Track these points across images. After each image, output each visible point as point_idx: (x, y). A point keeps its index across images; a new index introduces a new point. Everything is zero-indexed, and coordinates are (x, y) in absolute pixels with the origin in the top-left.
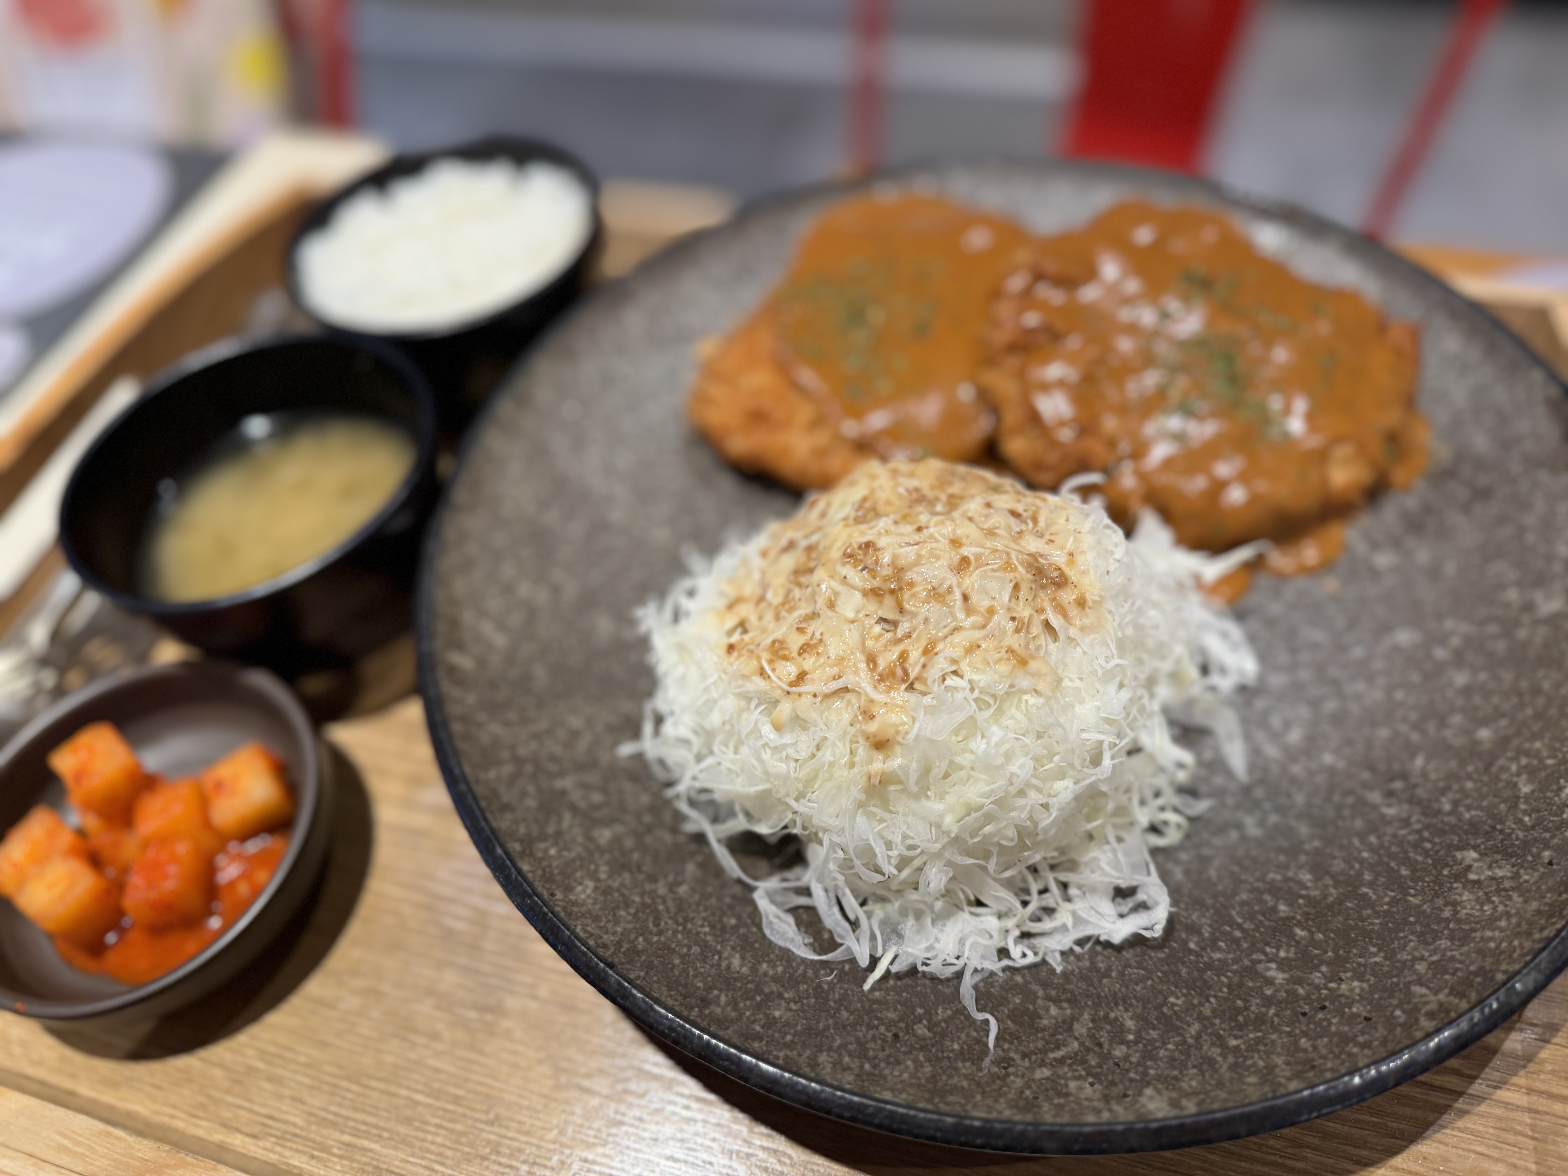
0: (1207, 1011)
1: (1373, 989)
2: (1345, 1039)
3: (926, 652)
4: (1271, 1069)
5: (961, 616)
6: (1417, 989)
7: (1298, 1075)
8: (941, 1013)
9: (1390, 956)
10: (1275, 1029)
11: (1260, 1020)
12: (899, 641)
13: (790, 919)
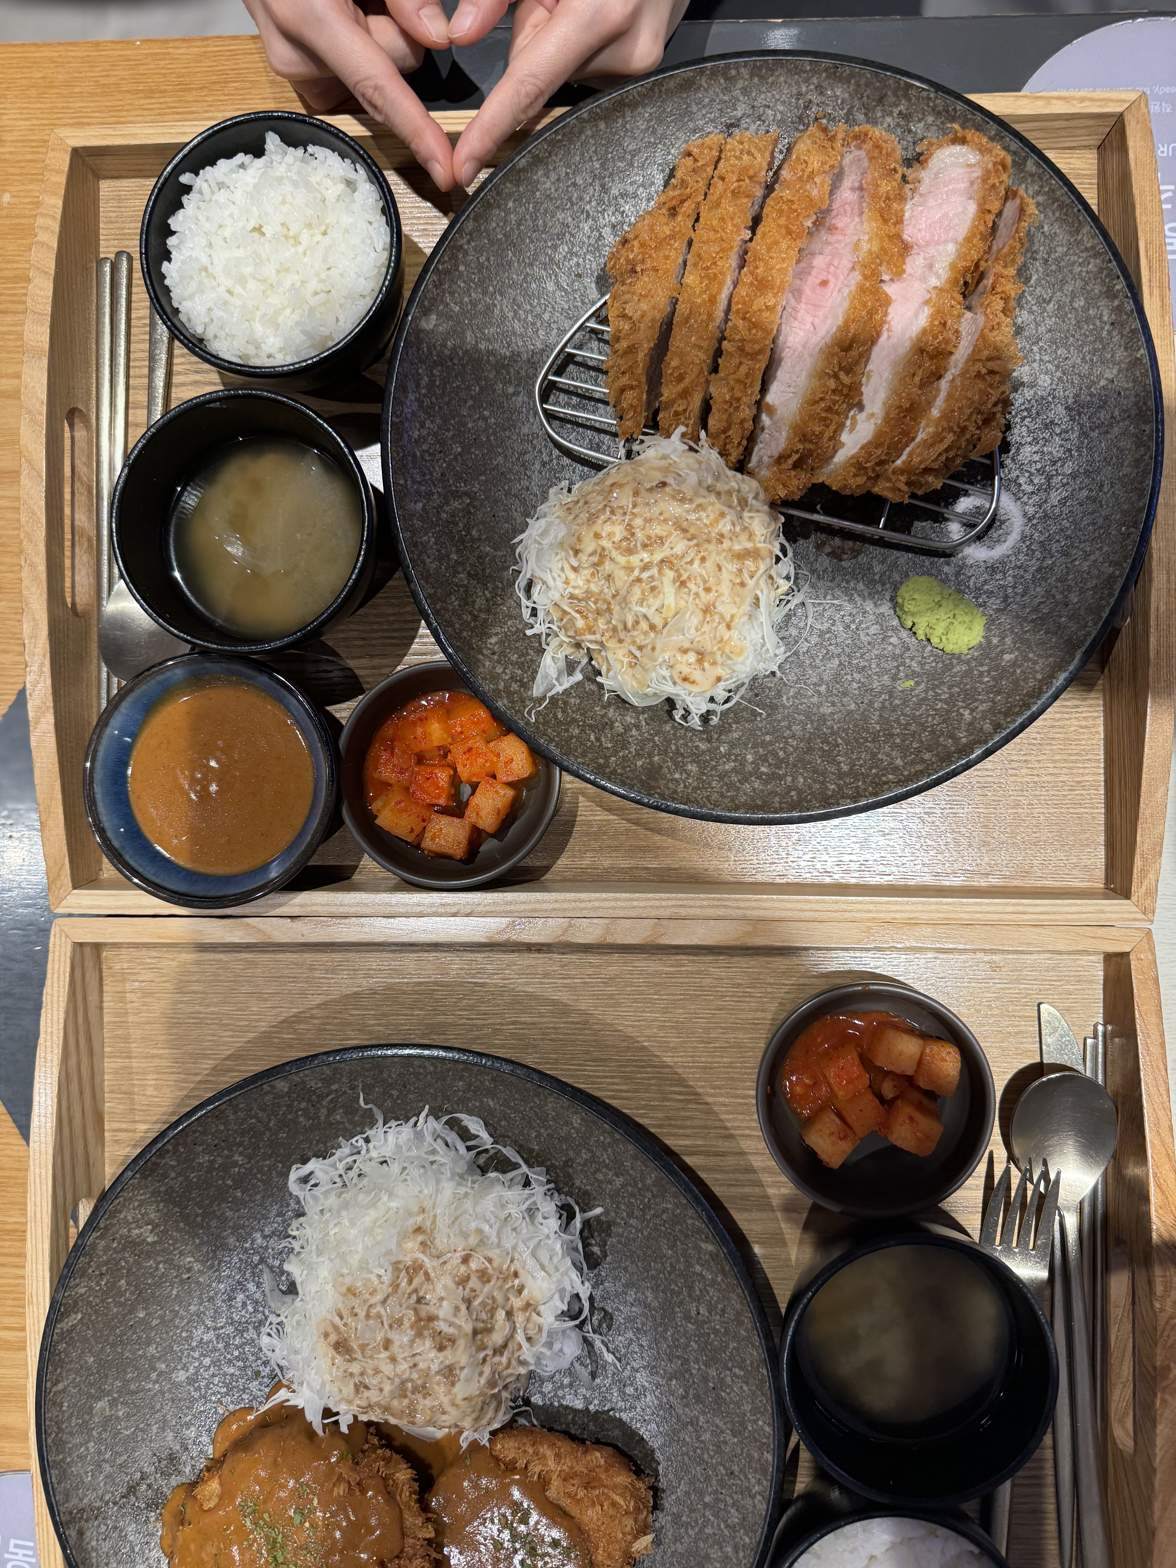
0: (268, 1134)
1: (193, 1160)
2: (204, 1133)
3: (398, 1286)
4: (235, 1113)
5: (382, 1311)
6: (174, 1163)
7: (223, 1112)
8: (388, 1103)
9: (187, 1178)
10: (236, 1131)
11: (243, 1134)
12: (416, 1291)
13: (473, 1131)
